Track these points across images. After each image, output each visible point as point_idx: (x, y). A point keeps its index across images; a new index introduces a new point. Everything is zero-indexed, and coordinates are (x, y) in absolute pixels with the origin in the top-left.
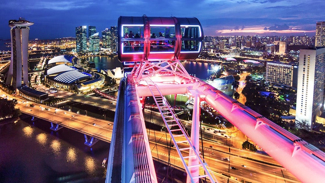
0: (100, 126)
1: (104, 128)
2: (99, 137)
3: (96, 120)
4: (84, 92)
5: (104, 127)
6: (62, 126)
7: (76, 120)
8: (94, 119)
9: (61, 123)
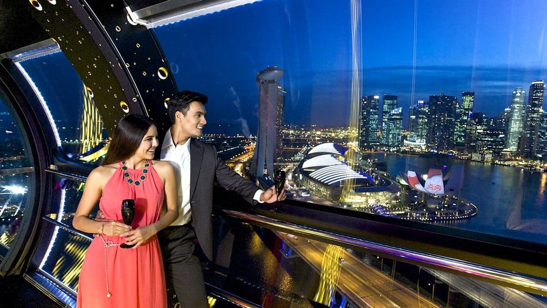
0: (366, 281)
1: (374, 289)
2: (357, 303)
3: (361, 264)
4: (353, 206)
5: (373, 286)
6: (296, 254)
7: (320, 249)
8: (356, 259)
9: (295, 247)
